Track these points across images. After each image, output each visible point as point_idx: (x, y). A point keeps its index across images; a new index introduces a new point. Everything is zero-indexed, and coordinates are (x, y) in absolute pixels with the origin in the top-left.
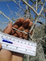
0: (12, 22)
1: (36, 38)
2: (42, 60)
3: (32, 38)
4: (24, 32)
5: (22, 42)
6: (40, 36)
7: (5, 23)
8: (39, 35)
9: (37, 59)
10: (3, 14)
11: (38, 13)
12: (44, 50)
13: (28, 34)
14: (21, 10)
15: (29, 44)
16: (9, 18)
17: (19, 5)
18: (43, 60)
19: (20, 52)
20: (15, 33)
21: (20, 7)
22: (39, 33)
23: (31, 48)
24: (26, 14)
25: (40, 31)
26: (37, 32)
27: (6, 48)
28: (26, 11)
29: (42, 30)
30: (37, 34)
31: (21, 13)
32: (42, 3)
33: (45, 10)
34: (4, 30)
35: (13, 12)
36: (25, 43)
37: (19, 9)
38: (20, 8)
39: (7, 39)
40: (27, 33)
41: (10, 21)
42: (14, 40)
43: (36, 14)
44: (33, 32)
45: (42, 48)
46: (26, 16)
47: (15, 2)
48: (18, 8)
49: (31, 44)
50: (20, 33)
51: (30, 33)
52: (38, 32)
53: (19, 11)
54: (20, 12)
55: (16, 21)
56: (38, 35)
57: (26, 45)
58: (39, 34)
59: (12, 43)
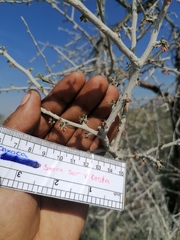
0: (39, 86)
1: (136, 147)
2: (160, 234)
3: (116, 148)
4: (84, 126)
5: (73, 162)
6: (154, 142)
7: (13, 88)
8: (148, 136)
9: (141, 232)
10: (6, 54)
11: (139, 56)
12: (166, 196)
13: (99, 134)
14: (78, 37)
15: (98, 168)
16: (27, 72)
17: (72, 19)
18: (164, 234)
19: (67, 197)
20: (52, 129)
21: (76, 26)
22: (148, 128)
23: (107, 181)
24: (98, 52)
25: (154, 122)
26: (141, 124)
27: (16, 183)
28: (98, 44)
29: (160, 117)
30: (142, 132)
31: (79, 48)
32: (155, 17)
33: (163, 45)
34: (9, 119)
35: (48, 44)
36: (86, 165)
37: (71, 33)
38: (74, 30)
39: (16, 151)
40: (96, 133)
41: (32, 84)
42: (44, 154)
43: (130, 58)
44: (122, 128)
45: (160, 187)
46: (99, 64)
47: (54, 6)
48: (67, 30)
49: (107, 166)
50: (72, 130)
51: (107, 130)
52: (146, 125)
53: (72, 43)
54: (73, 47)
55: (55, 82)
56: (145, 138)
57: (89, 171)
58: (150, 133)
59: (37, 163)
